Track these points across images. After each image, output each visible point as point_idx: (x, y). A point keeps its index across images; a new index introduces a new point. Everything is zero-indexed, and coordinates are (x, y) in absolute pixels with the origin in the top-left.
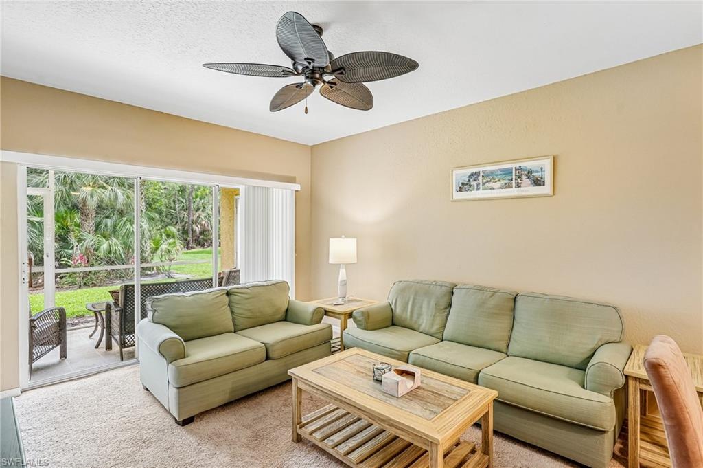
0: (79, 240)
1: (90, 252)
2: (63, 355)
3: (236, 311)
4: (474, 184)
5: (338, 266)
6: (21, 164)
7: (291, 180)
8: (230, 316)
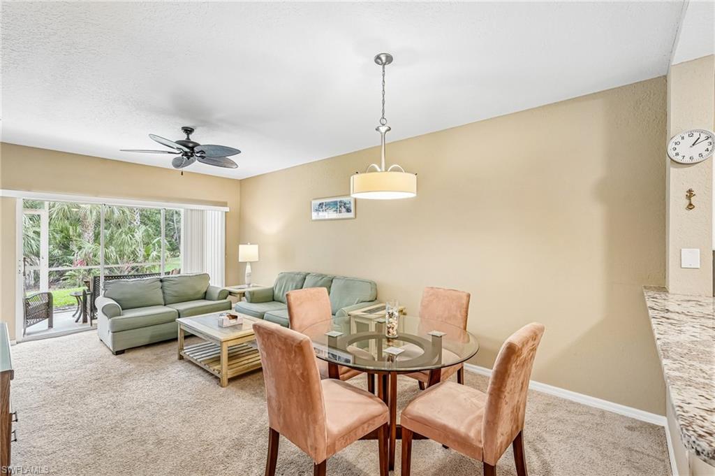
0: (80, 248)
1: (89, 257)
2: (51, 326)
3: (166, 291)
4: (321, 210)
5: (245, 263)
6: (19, 198)
7: (224, 204)
8: (162, 295)
